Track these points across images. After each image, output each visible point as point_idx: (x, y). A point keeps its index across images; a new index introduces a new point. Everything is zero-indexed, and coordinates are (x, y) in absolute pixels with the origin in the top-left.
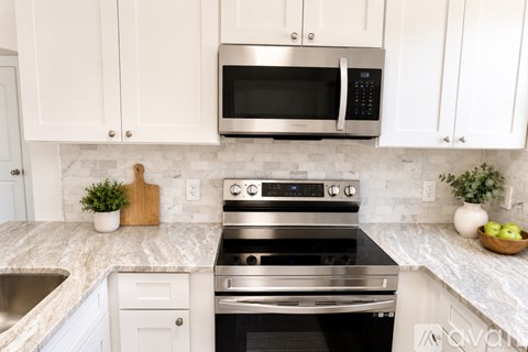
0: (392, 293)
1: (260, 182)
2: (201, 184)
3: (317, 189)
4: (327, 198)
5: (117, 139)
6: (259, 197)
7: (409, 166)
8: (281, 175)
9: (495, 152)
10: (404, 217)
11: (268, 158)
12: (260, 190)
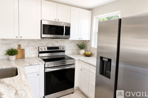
0: (74, 64)
1: (47, 47)
2: (33, 48)
3: (57, 48)
4: (59, 50)
5: (18, 38)
6: (47, 50)
7: (73, 43)
8: (50, 46)
9: (86, 41)
10: (72, 52)
11: (47, 42)
12: (47, 49)
